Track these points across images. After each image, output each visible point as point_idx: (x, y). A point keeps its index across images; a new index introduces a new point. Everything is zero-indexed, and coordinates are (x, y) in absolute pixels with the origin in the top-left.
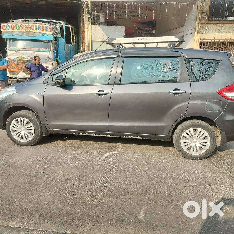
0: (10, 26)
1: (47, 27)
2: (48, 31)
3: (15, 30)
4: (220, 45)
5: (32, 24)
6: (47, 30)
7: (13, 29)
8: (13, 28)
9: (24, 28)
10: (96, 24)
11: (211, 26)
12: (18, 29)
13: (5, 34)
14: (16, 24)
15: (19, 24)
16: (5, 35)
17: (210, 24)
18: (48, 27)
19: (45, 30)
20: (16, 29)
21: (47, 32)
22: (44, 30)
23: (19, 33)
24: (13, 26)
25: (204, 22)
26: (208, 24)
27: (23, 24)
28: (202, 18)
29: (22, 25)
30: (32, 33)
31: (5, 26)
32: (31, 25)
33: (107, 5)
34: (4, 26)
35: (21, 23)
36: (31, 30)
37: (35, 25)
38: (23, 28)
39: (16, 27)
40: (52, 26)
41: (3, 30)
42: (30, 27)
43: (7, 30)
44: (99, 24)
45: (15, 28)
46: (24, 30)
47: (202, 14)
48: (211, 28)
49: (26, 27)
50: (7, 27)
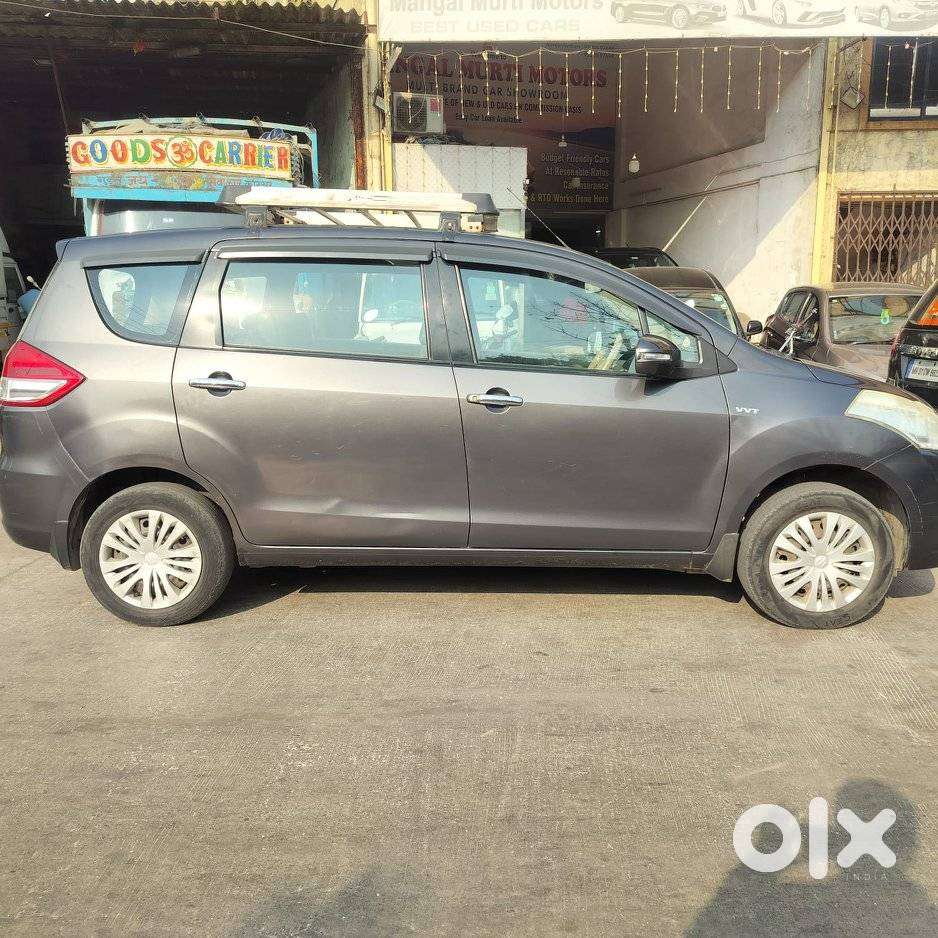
0: (109, 148)
1: (266, 148)
2: (271, 166)
3: (129, 164)
4: (918, 214)
5: (205, 139)
6: (267, 163)
7: (122, 160)
8: (120, 155)
9: (170, 152)
10: (411, 139)
11: (879, 141)
12: (142, 161)
13: (83, 180)
14: (134, 138)
15: (149, 139)
16: (85, 185)
17: (875, 130)
18: (271, 148)
19: (260, 159)
20: (135, 158)
21: (268, 172)
22: (253, 164)
23: (146, 174)
24: (119, 147)
25: (851, 124)
26: (867, 130)
27: (166, 138)
28: (845, 109)
29: (162, 141)
30: (204, 175)
31: (84, 146)
32: (198, 141)
33: (486, 58)
34: (79, 147)
35: (155, 133)
36: (199, 165)
37: (214, 141)
38: (163, 155)
39: (134, 150)
40: (287, 147)
41: (74, 166)
42: (194, 149)
43: (94, 165)
44: (425, 139)
45: (130, 154)
46: (166, 164)
47: (843, 95)
48: (882, 149)
49: (178, 148)
50: (93, 152)
